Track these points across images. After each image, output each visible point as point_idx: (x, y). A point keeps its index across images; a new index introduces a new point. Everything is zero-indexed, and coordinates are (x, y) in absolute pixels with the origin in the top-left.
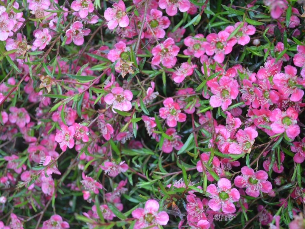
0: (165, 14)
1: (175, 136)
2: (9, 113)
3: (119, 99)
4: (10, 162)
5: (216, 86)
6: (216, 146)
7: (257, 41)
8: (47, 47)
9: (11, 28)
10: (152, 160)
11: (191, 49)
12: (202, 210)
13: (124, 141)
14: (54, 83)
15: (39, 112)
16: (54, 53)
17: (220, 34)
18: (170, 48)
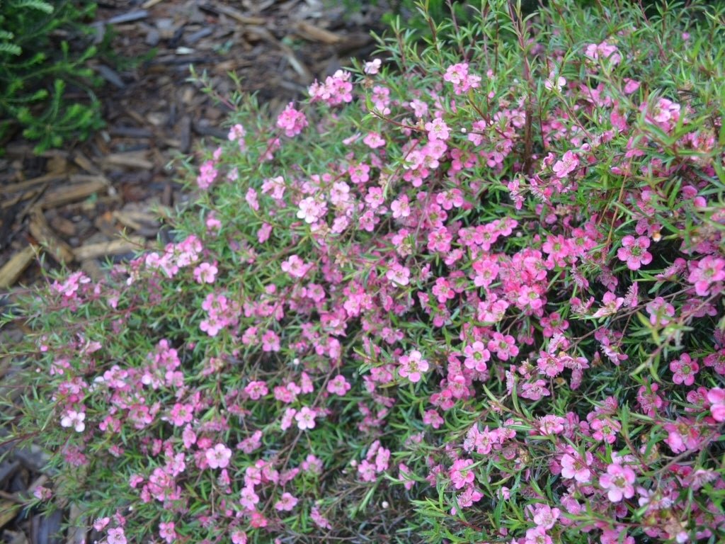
0: (443, 209)
1: (445, 311)
2: (307, 289)
3: (398, 275)
4: (305, 330)
5: (480, 268)
6: (476, 317)
7: (519, 234)
8: (344, 231)
9: (316, 213)
10: (425, 332)
11: (463, 239)
12: (460, 369)
13: (401, 314)
14: (346, 261)
15: (333, 288)
16: (348, 237)
17: (488, 226)
18: (443, 235)
